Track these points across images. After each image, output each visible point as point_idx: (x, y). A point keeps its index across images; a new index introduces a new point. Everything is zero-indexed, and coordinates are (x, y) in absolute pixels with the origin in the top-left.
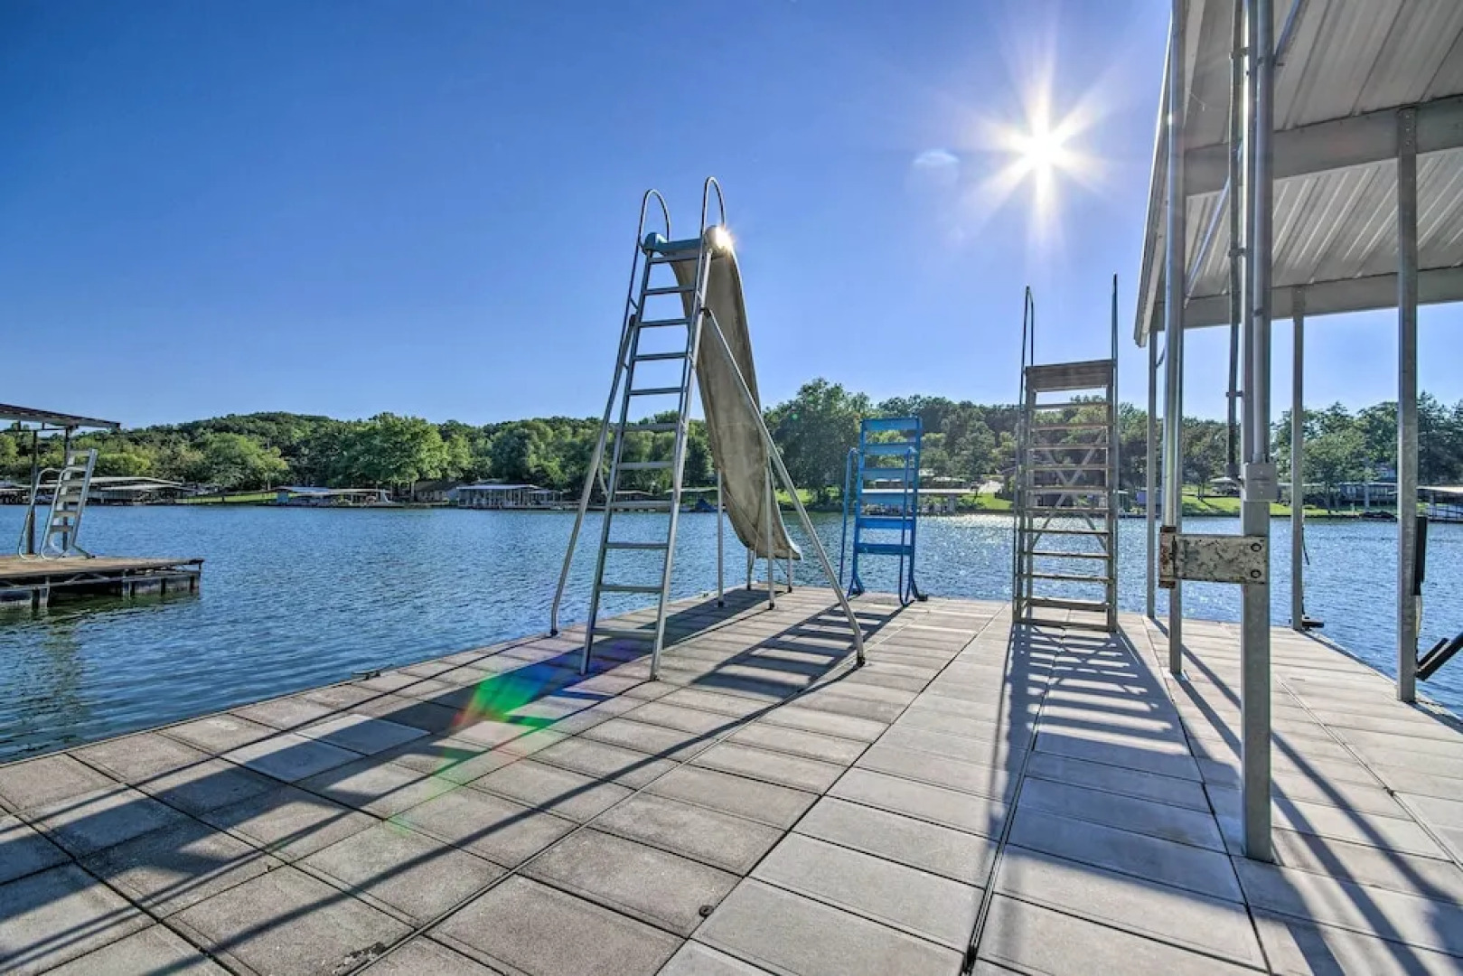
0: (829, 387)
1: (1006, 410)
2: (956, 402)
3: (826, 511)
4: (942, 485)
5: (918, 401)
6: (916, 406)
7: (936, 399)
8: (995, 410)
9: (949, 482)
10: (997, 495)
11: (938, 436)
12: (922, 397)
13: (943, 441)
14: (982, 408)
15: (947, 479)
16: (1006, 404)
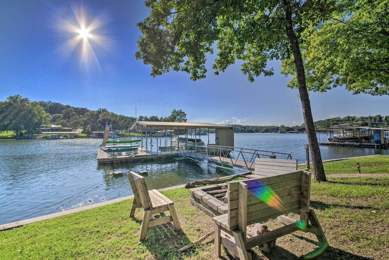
0: (22, 98)
1: (81, 109)
2: (65, 105)
3: (22, 139)
4: (65, 130)
5: (51, 103)
6: (50, 105)
7: (57, 103)
8: (77, 108)
9: (68, 129)
10: (82, 132)
11: (60, 115)
12: (52, 102)
13: (62, 117)
14: (73, 108)
15: (67, 128)
16: (81, 107)
